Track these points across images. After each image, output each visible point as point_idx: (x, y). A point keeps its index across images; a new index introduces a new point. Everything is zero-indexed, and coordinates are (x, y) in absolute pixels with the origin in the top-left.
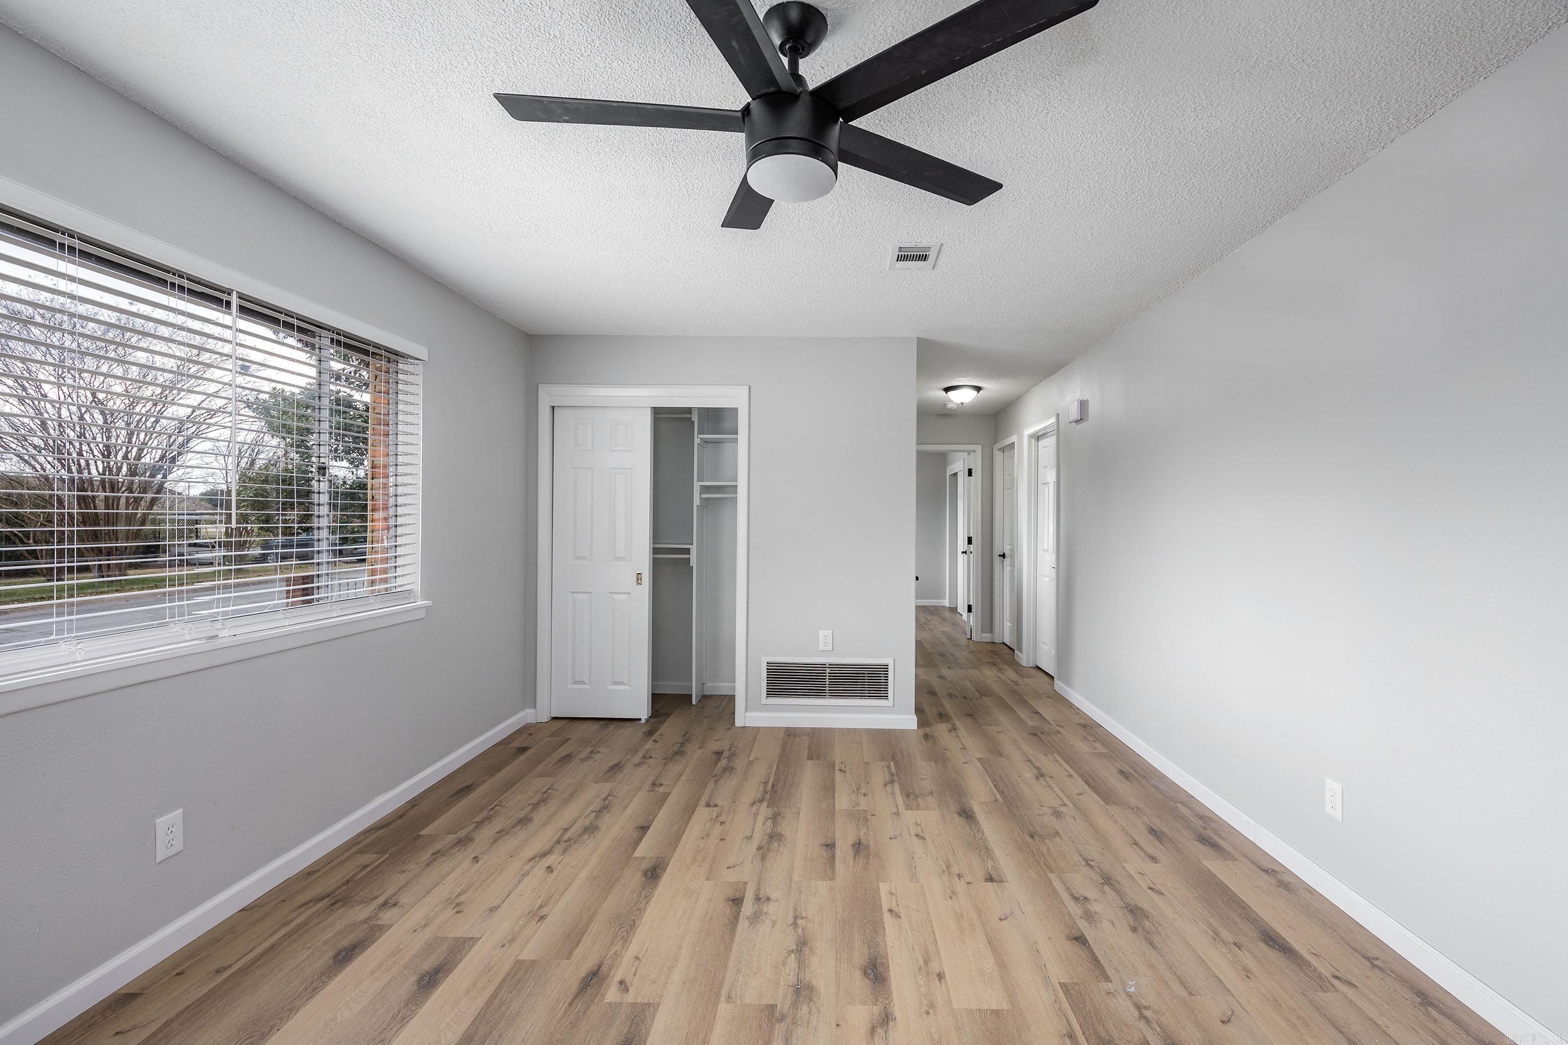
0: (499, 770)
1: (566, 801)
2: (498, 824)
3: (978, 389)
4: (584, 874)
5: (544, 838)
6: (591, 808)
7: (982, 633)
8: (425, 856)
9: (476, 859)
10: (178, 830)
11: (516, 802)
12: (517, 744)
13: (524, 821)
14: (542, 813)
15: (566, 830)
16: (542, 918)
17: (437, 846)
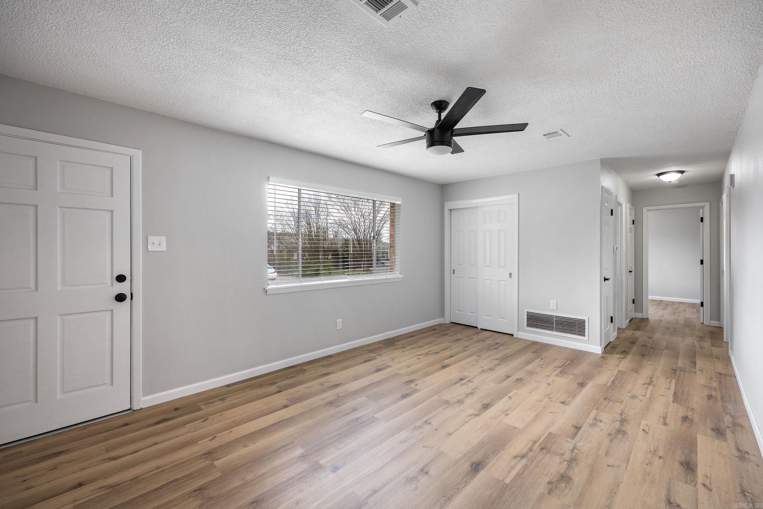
0: (424, 334)
1: (436, 345)
2: (414, 346)
3: (682, 172)
4: (427, 362)
5: (423, 351)
6: (441, 348)
7: (711, 320)
8: (393, 348)
9: (403, 352)
10: (341, 324)
11: (422, 342)
12: (433, 328)
13: (420, 347)
14: (427, 346)
15: (430, 351)
16: (409, 367)
17: (397, 347)
